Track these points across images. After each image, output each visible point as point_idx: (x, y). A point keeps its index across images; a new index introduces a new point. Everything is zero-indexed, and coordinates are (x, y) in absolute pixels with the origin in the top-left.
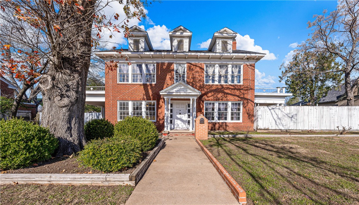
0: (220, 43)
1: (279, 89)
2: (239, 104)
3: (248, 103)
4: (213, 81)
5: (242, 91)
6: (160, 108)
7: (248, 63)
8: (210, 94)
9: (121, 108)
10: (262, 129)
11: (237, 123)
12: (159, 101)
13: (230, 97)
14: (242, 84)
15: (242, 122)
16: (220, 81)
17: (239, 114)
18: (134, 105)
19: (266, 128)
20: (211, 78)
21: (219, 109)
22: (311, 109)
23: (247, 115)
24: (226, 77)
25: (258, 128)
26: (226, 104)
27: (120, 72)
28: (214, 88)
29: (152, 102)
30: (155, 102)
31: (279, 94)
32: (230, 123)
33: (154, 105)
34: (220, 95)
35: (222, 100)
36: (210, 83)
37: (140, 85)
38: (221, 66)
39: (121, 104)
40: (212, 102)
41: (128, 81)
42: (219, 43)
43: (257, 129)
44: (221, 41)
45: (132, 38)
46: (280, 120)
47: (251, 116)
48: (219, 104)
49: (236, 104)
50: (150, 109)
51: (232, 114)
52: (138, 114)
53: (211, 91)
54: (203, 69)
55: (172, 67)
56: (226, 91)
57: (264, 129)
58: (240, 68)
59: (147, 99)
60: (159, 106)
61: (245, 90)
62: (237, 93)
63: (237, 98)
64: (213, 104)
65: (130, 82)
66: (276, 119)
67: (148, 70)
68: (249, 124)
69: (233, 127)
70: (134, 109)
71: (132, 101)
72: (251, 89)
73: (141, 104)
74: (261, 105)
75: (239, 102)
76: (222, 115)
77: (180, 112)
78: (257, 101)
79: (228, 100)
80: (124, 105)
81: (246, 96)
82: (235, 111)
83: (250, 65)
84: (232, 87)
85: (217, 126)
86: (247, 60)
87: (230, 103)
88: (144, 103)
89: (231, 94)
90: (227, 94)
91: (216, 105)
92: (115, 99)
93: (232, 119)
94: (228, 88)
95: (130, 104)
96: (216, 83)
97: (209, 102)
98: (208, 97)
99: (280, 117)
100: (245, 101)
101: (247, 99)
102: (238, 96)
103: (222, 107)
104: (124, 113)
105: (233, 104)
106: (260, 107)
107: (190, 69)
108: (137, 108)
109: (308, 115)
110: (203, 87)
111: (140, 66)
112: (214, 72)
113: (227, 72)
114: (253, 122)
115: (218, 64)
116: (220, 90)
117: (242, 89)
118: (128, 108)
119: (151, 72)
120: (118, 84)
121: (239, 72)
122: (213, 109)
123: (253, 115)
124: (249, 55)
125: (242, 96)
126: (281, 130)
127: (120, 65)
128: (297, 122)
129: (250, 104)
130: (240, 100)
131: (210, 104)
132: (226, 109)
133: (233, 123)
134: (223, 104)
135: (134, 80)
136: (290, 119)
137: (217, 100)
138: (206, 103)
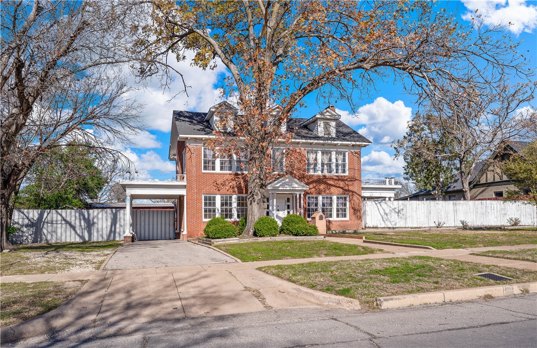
0: (322, 125)
1: (388, 180)
2: (345, 198)
3: (353, 196)
4: (315, 170)
5: (347, 183)
7: (353, 151)
8: (312, 186)
9: (206, 204)
11: (344, 221)
13: (333, 189)
14: (348, 174)
15: (349, 219)
16: (322, 171)
17: (345, 210)
18: (222, 199)
19: (375, 226)
20: (312, 167)
21: (323, 205)
22: (419, 205)
23: (352, 211)
24: (329, 165)
25: (367, 226)
26: (331, 198)
28: (315, 178)
29: (244, 195)
31: (388, 186)
32: (336, 221)
34: (322, 187)
35: (325, 193)
36: (311, 172)
37: (230, 174)
38: (324, 153)
39: (206, 199)
40: (315, 196)
41: (214, 169)
42: (319, 125)
43: (366, 227)
44: (322, 122)
45: (218, 115)
46: (387, 215)
47: (357, 212)
48: (323, 198)
49: (342, 198)
50: (243, 205)
51: (338, 210)
52: (226, 211)
53: (312, 183)
54: (305, 157)
56: (329, 182)
57: (373, 228)
58: (344, 156)
59: (239, 192)
61: (350, 181)
62: (341, 184)
63: (341, 190)
64: (317, 198)
65: (218, 170)
66: (383, 214)
68: (357, 222)
69: (339, 225)
70: (222, 205)
71: (220, 194)
72: (357, 180)
73: (231, 197)
74: (370, 198)
75: (345, 196)
76: (326, 211)
77: (279, 208)
78: (364, 193)
79: (332, 193)
80: (210, 199)
81: (351, 188)
82: (341, 206)
83: (356, 153)
84: (336, 178)
86: (352, 147)
87: (335, 198)
88: (234, 197)
89: (334, 186)
90: (331, 185)
91: (320, 198)
92: (199, 193)
93: (338, 216)
94: (331, 179)
95: (218, 198)
96: (320, 173)
97: (311, 196)
99: (387, 211)
100: (351, 194)
101: (352, 192)
102: (342, 188)
103: (325, 201)
104: (210, 211)
105: (338, 198)
106: (368, 202)
108: (226, 203)
109: (416, 211)
110: (304, 178)
112: (316, 159)
113: (330, 160)
114: (360, 218)
116: (322, 180)
117: (346, 180)
118: (214, 204)
119: (243, 158)
120: (204, 173)
121: (344, 160)
122: (316, 205)
123: (359, 210)
124: (354, 143)
125: (347, 188)
126: (389, 228)
127: (204, 149)
128: (406, 219)
129: (355, 198)
130: (344, 194)
131: (313, 198)
132: (331, 204)
133: (339, 221)
134: (327, 198)
135: (222, 168)
136: (397, 214)
137: (319, 193)
138: (309, 198)
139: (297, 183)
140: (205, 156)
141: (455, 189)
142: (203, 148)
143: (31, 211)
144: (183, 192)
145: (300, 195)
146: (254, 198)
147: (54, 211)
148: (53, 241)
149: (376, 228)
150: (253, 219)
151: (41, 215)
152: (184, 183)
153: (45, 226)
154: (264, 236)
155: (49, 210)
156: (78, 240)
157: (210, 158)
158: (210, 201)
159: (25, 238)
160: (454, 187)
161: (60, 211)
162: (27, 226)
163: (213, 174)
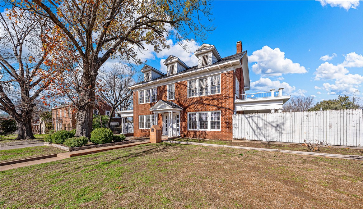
0: (201, 59)
2: (219, 113)
3: (226, 111)
5: (220, 101)
7: (225, 72)
8: (191, 106)
10: (237, 139)
11: (217, 132)
13: (208, 107)
14: (220, 93)
15: (220, 131)
16: (201, 94)
17: (218, 123)
21: (201, 119)
23: (225, 125)
24: (206, 89)
26: (206, 114)
27: (140, 97)
28: (194, 101)
31: (273, 98)
32: (209, 132)
34: (199, 106)
35: (201, 110)
37: (149, 104)
38: (201, 80)
39: (140, 118)
40: (194, 113)
41: (143, 102)
44: (201, 57)
45: (145, 73)
47: (229, 125)
48: (200, 114)
49: (215, 113)
51: (212, 123)
52: (149, 124)
53: (192, 104)
54: (186, 86)
55: (166, 88)
56: (205, 102)
57: (241, 139)
58: (219, 78)
59: (153, 114)
61: (223, 99)
62: (215, 102)
63: (215, 108)
66: (255, 128)
67: (153, 93)
68: (229, 133)
69: (211, 135)
70: (146, 120)
71: (146, 115)
72: (229, 97)
73: (150, 117)
76: (203, 124)
79: (206, 110)
80: (142, 118)
81: (224, 105)
83: (228, 73)
84: (210, 98)
85: (198, 134)
86: (224, 69)
87: (209, 113)
89: (209, 105)
90: (206, 104)
91: (198, 114)
93: (212, 127)
94: (206, 99)
95: (145, 117)
96: (197, 96)
97: (190, 113)
98: (190, 109)
100: (224, 110)
101: (225, 108)
102: (216, 106)
103: (202, 117)
104: (142, 124)
105: (212, 114)
107: (177, 87)
108: (148, 120)
110: (186, 101)
111: (149, 91)
112: (196, 86)
113: (206, 84)
114: (231, 131)
115: (199, 78)
116: (200, 101)
117: (220, 99)
118: (144, 120)
119: (155, 94)
121: (218, 82)
122: (195, 119)
123: (232, 124)
125: (220, 105)
129: (228, 113)
130: (218, 110)
131: (192, 114)
132: (206, 119)
133: (213, 132)
134: (203, 114)
135: (146, 101)
136: (274, 128)
137: (197, 111)
138: (190, 115)
142: (139, 92)
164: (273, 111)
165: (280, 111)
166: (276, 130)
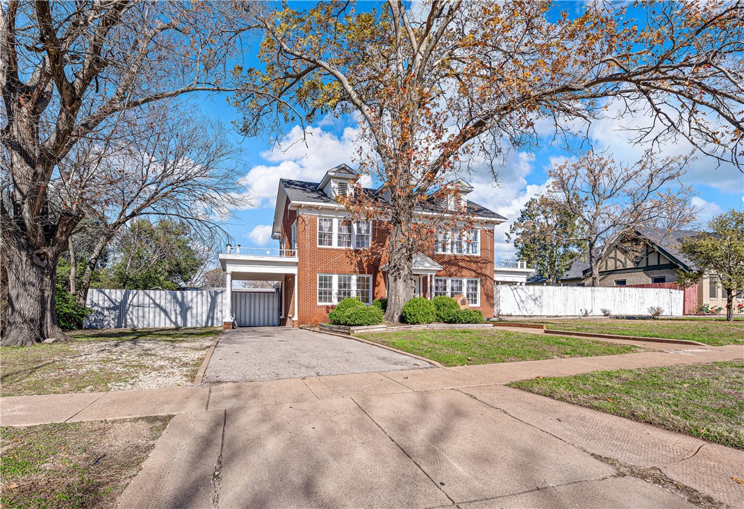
1: (519, 263)
2: (476, 282)
3: (486, 280)
4: (444, 249)
5: (479, 264)
6: (377, 286)
7: (486, 228)
9: (321, 285)
10: (504, 315)
11: (474, 307)
12: (376, 276)
13: (465, 272)
14: (479, 255)
15: (480, 306)
16: (452, 251)
17: (475, 296)
18: (340, 280)
19: (509, 314)
20: (441, 245)
21: (452, 289)
23: (485, 297)
24: (460, 244)
25: (501, 313)
26: (461, 282)
27: (319, 230)
28: (446, 259)
29: (366, 276)
30: (371, 276)
31: (519, 269)
33: (368, 281)
34: (453, 269)
35: (456, 275)
36: (441, 252)
39: (321, 279)
40: (443, 278)
41: (330, 244)
42: (449, 198)
43: (499, 315)
45: (336, 180)
46: (523, 303)
47: (489, 298)
48: (452, 281)
49: (472, 281)
50: (363, 287)
51: (468, 296)
52: (345, 294)
53: (442, 264)
56: (460, 264)
57: (507, 316)
58: (476, 234)
59: (361, 273)
60: (377, 284)
61: (483, 263)
62: (474, 266)
63: (474, 274)
64: (445, 281)
65: (335, 245)
66: (519, 301)
67: (359, 230)
68: (488, 308)
70: (340, 286)
71: (338, 273)
72: (490, 262)
73: (350, 279)
74: (504, 283)
75: (476, 279)
78: (497, 278)
79: (462, 276)
80: (326, 280)
81: (484, 271)
82: (471, 291)
83: (489, 231)
84: (466, 259)
86: (485, 224)
87: (465, 281)
88: (354, 278)
89: (466, 268)
90: (462, 267)
91: (449, 282)
92: (313, 271)
94: (463, 260)
95: (335, 279)
96: (448, 252)
97: (439, 278)
99: (523, 298)
100: (483, 278)
101: (486, 276)
102: (475, 271)
103: (455, 285)
104: (325, 293)
105: (468, 282)
106: (501, 286)
108: (344, 285)
111: (349, 224)
112: (445, 237)
113: (461, 238)
114: (492, 305)
116: (453, 262)
117: (479, 262)
118: (330, 285)
119: (363, 232)
120: (319, 249)
121: (476, 238)
122: (445, 289)
123: (492, 297)
124: (488, 219)
125: (479, 271)
126: (525, 316)
127: (320, 220)
128: (542, 307)
129: (488, 283)
130: (477, 277)
131: (441, 280)
132: (460, 288)
134: (457, 281)
135: (340, 244)
136: (533, 302)
137: (450, 276)
138: (437, 280)
139: (429, 263)
140: (321, 228)
141: (569, 277)
142: (318, 219)
143: (113, 291)
144: (293, 270)
145: (431, 276)
146: (399, 274)
147: (141, 292)
148: (140, 327)
149: (511, 316)
150: (397, 300)
151: (126, 296)
152: (296, 259)
153: (130, 309)
154: (418, 323)
155: (135, 291)
156: (169, 325)
157: (326, 231)
158: (326, 282)
159: (106, 323)
160: (567, 275)
161: (147, 291)
162: (108, 309)
163: (331, 249)
164: (518, 284)
165: (524, 284)
166: (535, 303)
